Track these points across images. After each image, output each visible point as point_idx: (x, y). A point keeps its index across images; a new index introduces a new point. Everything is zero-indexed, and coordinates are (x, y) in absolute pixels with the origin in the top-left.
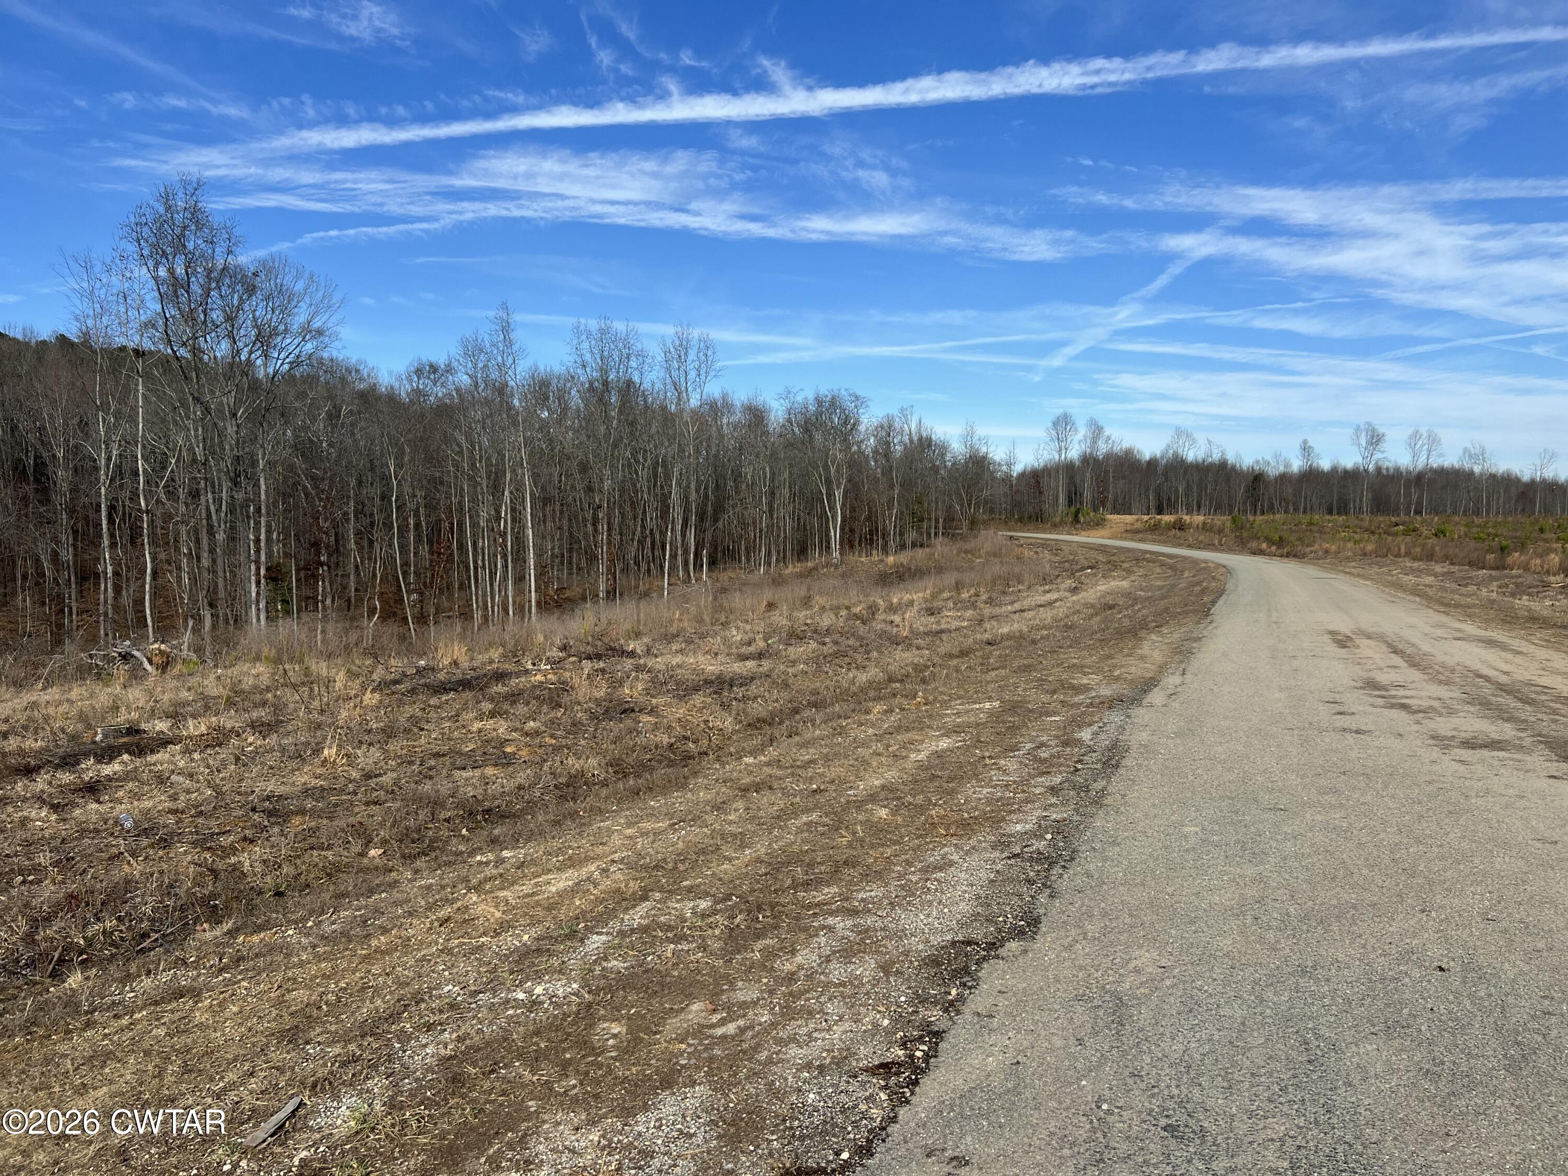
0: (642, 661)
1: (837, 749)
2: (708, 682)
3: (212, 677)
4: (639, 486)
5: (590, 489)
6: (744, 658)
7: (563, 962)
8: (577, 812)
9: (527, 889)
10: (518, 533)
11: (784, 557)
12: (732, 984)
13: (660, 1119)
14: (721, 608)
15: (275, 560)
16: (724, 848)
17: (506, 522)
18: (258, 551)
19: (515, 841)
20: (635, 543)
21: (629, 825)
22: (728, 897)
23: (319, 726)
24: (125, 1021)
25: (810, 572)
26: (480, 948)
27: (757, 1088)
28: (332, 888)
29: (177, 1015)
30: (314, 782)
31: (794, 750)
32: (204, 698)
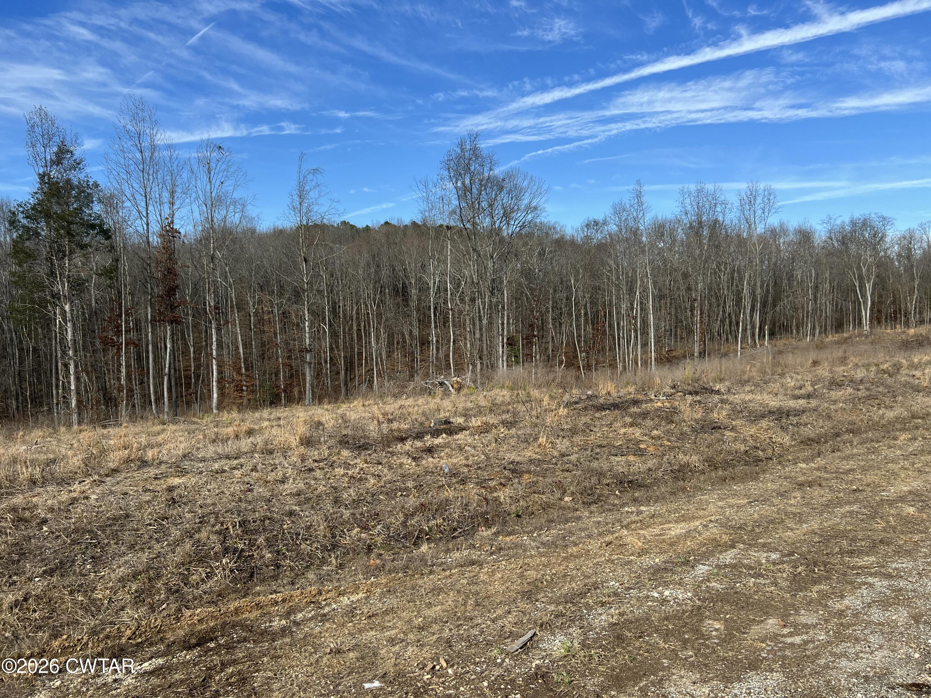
0: (725, 397)
1: (871, 463)
2: (771, 412)
3: (482, 396)
4: (721, 286)
5: (689, 289)
6: (798, 397)
7: (681, 579)
8: (686, 488)
9: (657, 531)
10: (644, 317)
11: (826, 330)
12: (797, 610)
13: (749, 689)
14: (778, 364)
15: (511, 334)
16: (787, 521)
17: (637, 311)
18: (503, 330)
19: (648, 502)
20: (719, 322)
21: (721, 499)
22: (792, 554)
23: (536, 426)
24: (448, 573)
25: (846, 340)
26: (630, 562)
27: (818, 683)
28: (546, 516)
29: (472, 574)
30: (535, 456)
31: (837, 461)
32: (479, 407)
